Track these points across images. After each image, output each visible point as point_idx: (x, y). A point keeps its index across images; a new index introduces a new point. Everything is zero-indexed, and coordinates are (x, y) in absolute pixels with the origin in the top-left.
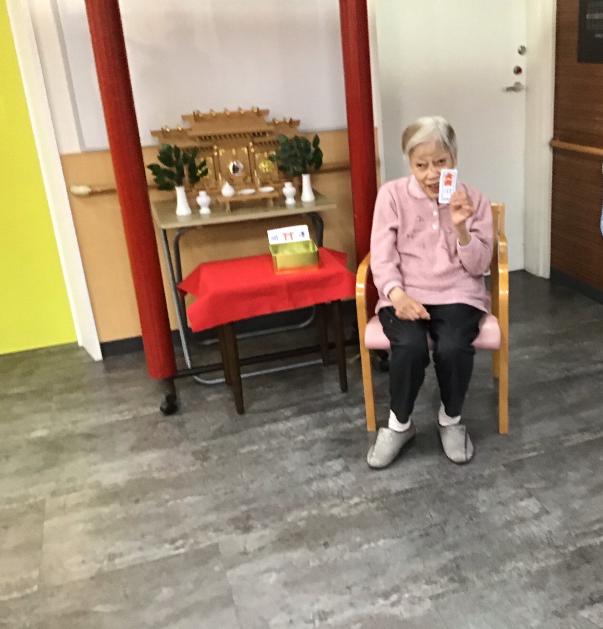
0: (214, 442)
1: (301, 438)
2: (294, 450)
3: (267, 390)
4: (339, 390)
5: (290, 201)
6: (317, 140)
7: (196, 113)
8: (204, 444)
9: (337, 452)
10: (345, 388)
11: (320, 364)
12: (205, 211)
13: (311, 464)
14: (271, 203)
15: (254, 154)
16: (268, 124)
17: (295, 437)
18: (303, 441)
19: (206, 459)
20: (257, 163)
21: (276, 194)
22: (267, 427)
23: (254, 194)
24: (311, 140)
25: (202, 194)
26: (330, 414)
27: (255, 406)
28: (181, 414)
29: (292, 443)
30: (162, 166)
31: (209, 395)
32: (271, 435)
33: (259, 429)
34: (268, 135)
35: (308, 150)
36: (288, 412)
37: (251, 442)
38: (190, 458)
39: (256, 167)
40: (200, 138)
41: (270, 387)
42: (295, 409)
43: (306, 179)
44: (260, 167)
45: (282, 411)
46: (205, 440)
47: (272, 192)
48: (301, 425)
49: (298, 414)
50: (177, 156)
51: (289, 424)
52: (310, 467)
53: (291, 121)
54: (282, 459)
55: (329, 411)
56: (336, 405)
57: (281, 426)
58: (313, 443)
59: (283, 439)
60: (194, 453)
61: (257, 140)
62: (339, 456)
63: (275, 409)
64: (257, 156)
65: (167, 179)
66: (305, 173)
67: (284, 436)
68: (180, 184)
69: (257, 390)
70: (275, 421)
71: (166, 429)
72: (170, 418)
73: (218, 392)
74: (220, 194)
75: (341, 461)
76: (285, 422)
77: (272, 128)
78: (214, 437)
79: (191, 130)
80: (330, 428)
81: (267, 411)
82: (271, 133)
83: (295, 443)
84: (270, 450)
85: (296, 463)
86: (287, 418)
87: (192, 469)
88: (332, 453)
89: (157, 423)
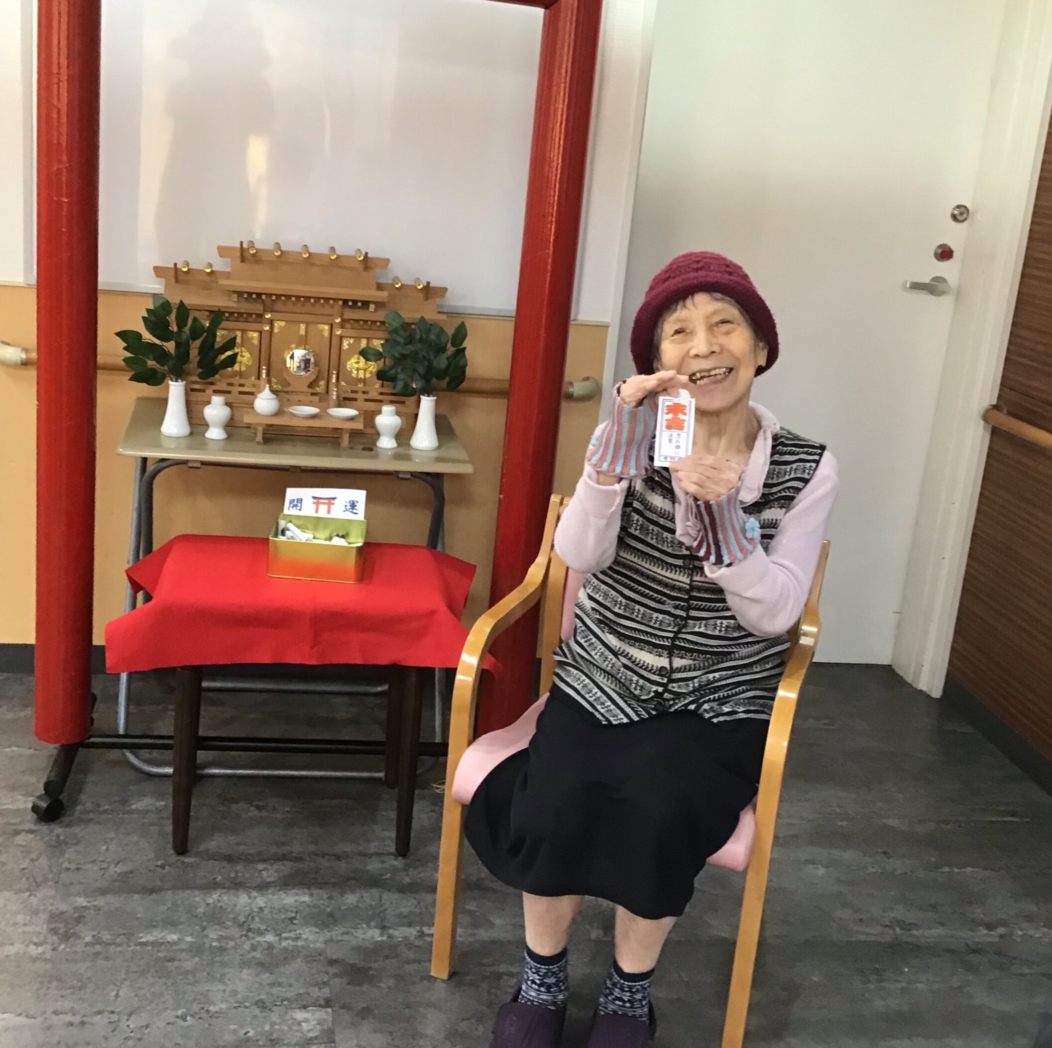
0: (100, 901)
1: (270, 938)
2: (244, 964)
3: (253, 812)
4: (393, 849)
5: (386, 443)
6: (460, 334)
7: (245, 246)
8: (81, 901)
9: (326, 992)
10: (403, 848)
11: (378, 780)
12: (215, 433)
13: (261, 1005)
14: (346, 439)
15: (341, 338)
16: (380, 287)
17: (261, 933)
18: (270, 946)
19: (67, 937)
20: (342, 357)
21: (359, 425)
22: (213, 898)
23: (314, 417)
24: (450, 331)
25: (217, 400)
26: (351, 899)
27: (215, 843)
28: (69, 825)
29: (247, 946)
30: (147, 337)
31: (142, 795)
32: (216, 916)
33: (197, 897)
34: (372, 307)
35: (443, 349)
36: (269, 873)
37: (171, 924)
38: (40, 926)
39: (340, 366)
40: (240, 294)
41: (259, 808)
42: (286, 867)
43: (427, 404)
44: (348, 366)
45: (260, 866)
46: (86, 894)
47: (352, 419)
48: (284, 909)
49: (286, 883)
50: (181, 323)
51: (260, 901)
52: (257, 1011)
53: (427, 288)
54: (211, 978)
55: (353, 892)
56: (374, 882)
57: (242, 900)
58: (289, 955)
59: (234, 931)
60: (54, 917)
61: (350, 314)
62: (328, 1003)
63: (249, 859)
64: (345, 345)
65: (151, 363)
66: (428, 392)
67: (241, 926)
68: (178, 374)
69: (234, 807)
70: (237, 885)
71: (26, 851)
72: (44, 828)
73: (160, 796)
74: (251, 405)
75: (325, 1014)
76: (254, 894)
77: (382, 295)
78: (104, 892)
79: (227, 275)
80: (336, 932)
81: (230, 859)
82: (380, 305)
83: (254, 948)
84: (197, 950)
85: (235, 993)
86: (263, 887)
87: (33, 950)
88: (315, 992)
89: (17, 833)
